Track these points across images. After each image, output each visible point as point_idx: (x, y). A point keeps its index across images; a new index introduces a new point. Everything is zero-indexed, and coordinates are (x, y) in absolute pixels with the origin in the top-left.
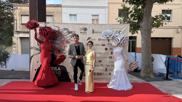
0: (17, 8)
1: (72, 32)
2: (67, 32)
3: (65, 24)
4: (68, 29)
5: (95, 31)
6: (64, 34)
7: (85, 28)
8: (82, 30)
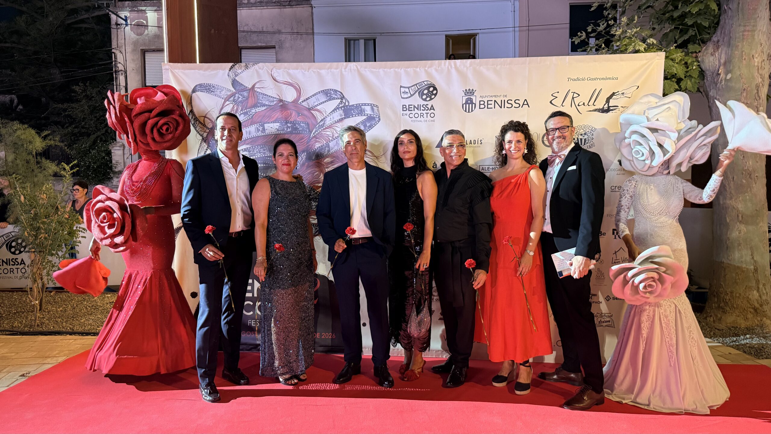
0: (126, 20)
1: (363, 107)
2: (337, 109)
3: (328, 69)
4: (341, 93)
5: (481, 96)
6: (322, 120)
7: (426, 83)
8: (412, 95)
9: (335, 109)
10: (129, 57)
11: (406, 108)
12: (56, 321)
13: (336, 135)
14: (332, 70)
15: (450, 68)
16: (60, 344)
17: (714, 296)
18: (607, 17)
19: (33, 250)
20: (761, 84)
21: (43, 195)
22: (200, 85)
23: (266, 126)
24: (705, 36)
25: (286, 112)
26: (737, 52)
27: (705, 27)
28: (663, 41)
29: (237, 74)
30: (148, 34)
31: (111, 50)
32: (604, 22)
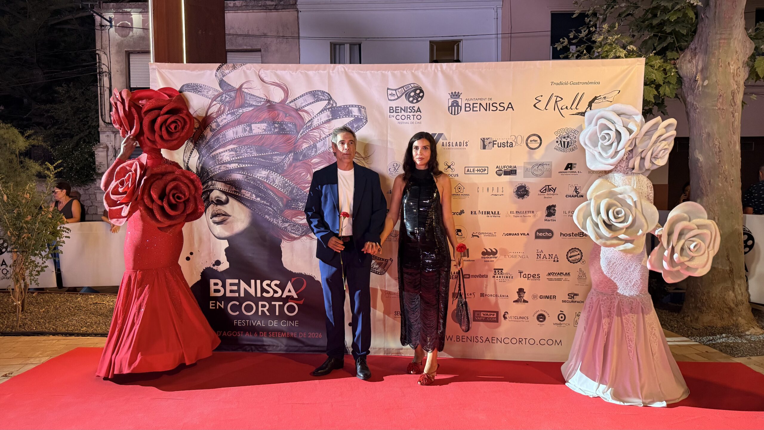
0: (110, 22)
1: (350, 108)
2: (324, 110)
3: (316, 70)
4: (329, 94)
5: (466, 99)
6: (309, 121)
7: (412, 85)
8: (398, 98)
9: (322, 111)
10: (114, 58)
11: (393, 109)
12: (39, 322)
13: (324, 136)
14: (320, 71)
15: (436, 71)
16: (43, 344)
17: (692, 296)
18: (588, 24)
19: (16, 250)
20: (736, 91)
21: (26, 195)
22: (188, 85)
23: (253, 126)
24: (683, 44)
25: (273, 113)
26: (713, 59)
27: (683, 34)
28: (642, 48)
29: (224, 74)
30: (132, 36)
31: (96, 51)
32: (586, 29)
